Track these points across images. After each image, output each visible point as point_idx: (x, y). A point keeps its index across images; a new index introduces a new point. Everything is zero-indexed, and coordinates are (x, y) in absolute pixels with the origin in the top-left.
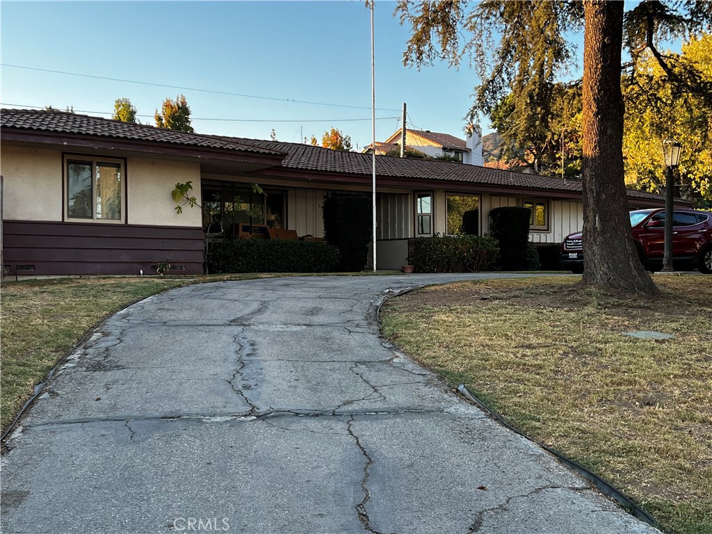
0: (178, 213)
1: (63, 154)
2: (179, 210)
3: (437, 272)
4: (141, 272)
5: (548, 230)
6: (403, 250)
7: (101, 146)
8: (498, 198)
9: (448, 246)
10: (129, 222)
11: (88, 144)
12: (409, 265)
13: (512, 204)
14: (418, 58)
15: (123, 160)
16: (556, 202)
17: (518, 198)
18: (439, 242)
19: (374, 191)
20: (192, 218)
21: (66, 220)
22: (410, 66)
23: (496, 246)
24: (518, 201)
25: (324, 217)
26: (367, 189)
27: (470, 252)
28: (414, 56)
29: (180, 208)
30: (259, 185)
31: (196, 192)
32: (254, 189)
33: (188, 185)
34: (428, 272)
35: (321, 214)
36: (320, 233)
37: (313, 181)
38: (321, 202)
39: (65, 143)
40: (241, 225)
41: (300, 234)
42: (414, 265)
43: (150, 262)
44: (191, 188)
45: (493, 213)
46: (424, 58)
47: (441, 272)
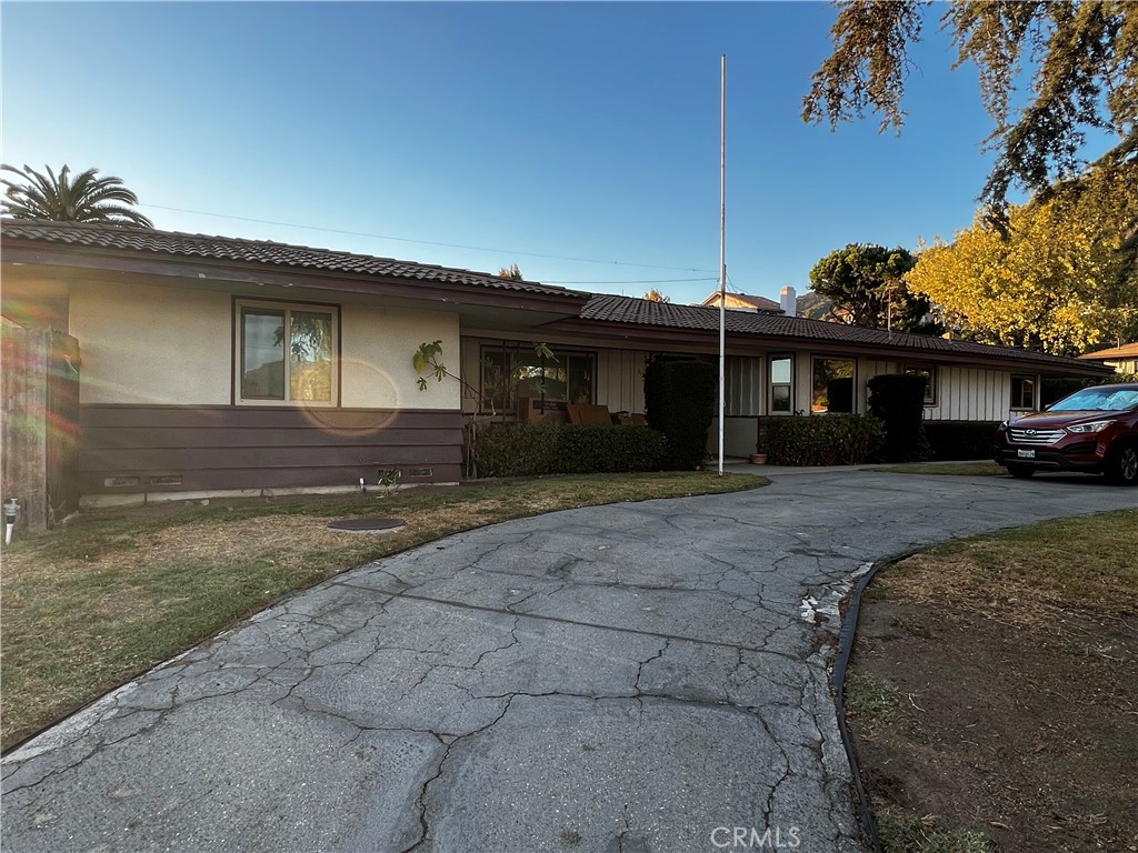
0: (421, 389)
1: (234, 298)
2: (422, 384)
3: (800, 465)
4: (362, 481)
5: (934, 403)
6: (751, 432)
7: (271, 282)
8: (873, 363)
9: (818, 430)
10: (343, 405)
11: (245, 277)
12: (759, 452)
13: (891, 370)
14: (832, 106)
15: (336, 309)
16: (944, 368)
17: (899, 361)
18: (805, 424)
19: (722, 354)
20: (445, 396)
21: (239, 402)
22: (815, 121)
23: (883, 430)
24: (898, 366)
25: (646, 390)
26: (711, 351)
27: (847, 437)
28: (824, 102)
29: (423, 381)
30: (548, 345)
31: (450, 357)
32: (539, 351)
33: (435, 347)
34: (788, 465)
35: (642, 386)
36: (641, 409)
37: (630, 339)
38: (642, 368)
39: (202, 276)
40: (531, 400)
41: (613, 409)
42: (768, 453)
43: (376, 465)
44: (440, 350)
45: (873, 384)
46: (843, 107)
47: (807, 465)
